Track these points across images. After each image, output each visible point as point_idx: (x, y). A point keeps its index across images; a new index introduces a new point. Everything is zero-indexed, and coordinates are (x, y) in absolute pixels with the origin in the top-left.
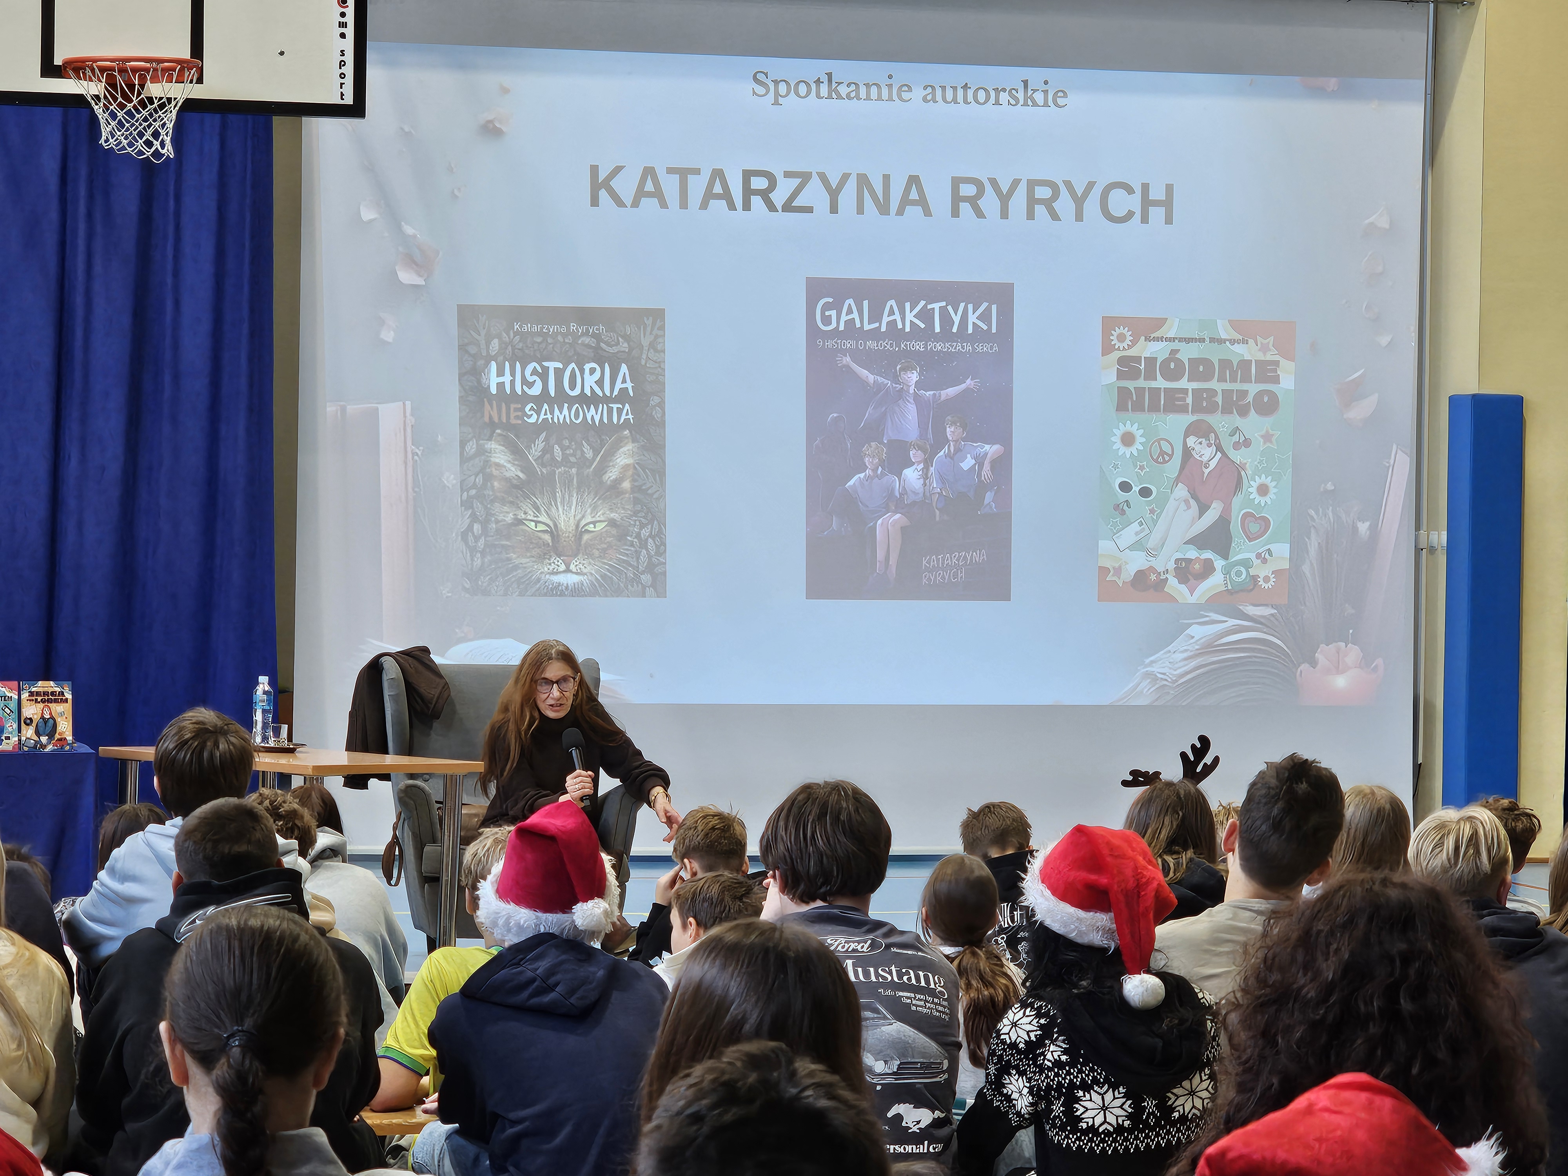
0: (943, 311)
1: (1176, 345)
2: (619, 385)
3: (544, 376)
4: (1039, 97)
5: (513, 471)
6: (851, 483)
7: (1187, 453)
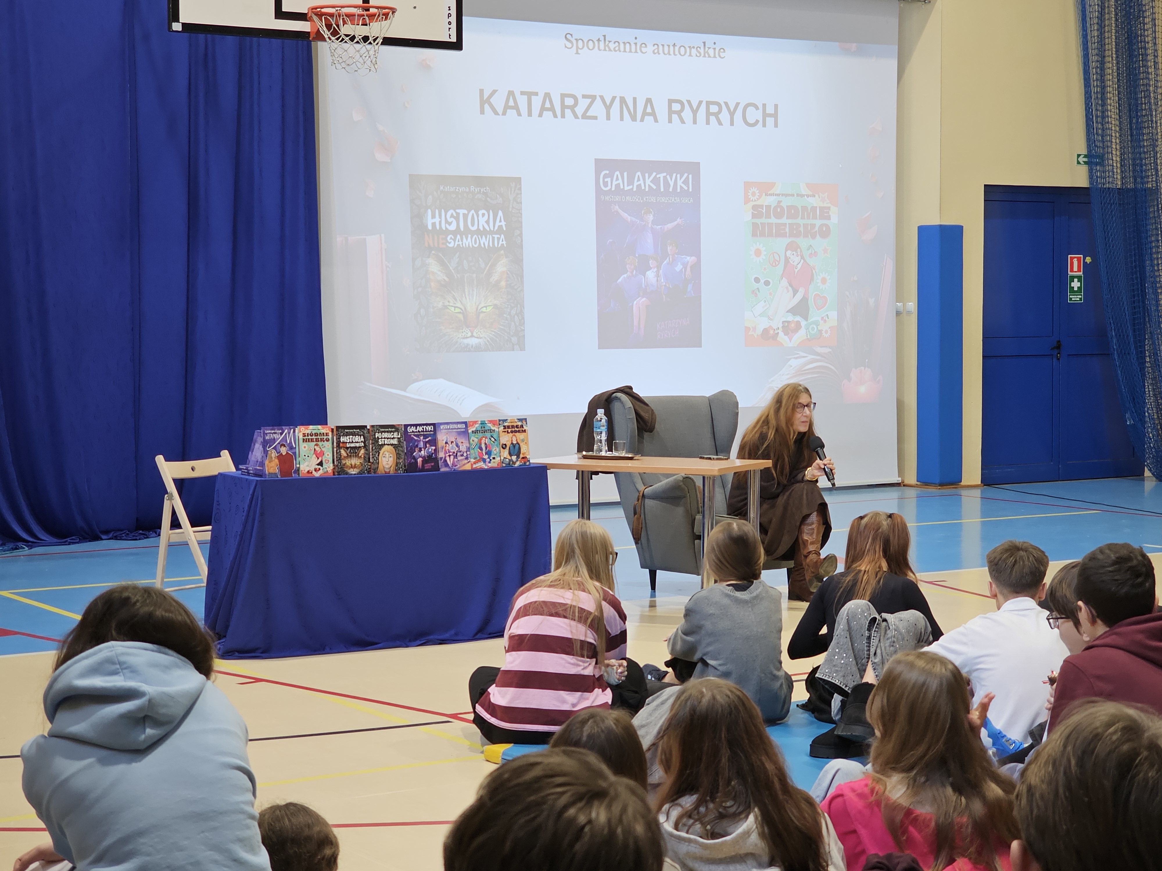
0: (665, 177)
1: (781, 198)
2: (498, 224)
3: (457, 219)
4: (711, 52)
5: (442, 277)
6: (620, 280)
7: (787, 260)
